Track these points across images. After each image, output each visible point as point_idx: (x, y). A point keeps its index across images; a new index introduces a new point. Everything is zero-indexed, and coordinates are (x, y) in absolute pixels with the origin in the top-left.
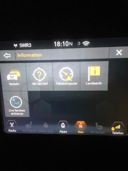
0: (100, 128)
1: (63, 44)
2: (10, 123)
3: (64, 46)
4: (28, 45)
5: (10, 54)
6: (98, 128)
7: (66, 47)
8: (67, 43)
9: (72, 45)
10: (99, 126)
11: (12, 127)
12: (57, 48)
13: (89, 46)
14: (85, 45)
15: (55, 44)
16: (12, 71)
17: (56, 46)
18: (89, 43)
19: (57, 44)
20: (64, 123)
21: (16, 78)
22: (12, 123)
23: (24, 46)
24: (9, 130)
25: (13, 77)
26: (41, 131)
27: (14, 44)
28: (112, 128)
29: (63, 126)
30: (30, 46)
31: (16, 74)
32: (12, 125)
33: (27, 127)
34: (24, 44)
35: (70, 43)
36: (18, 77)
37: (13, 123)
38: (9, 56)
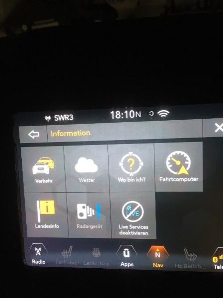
0: (192, 258)
1: (125, 114)
2: (36, 249)
3: (127, 117)
4: (67, 118)
5: (38, 133)
6: (189, 257)
7: (130, 120)
8: (132, 113)
9: (140, 116)
10: (190, 254)
11: (38, 255)
12: (116, 121)
13: (168, 118)
14: (162, 116)
15: (112, 114)
16: (42, 159)
17: (113, 118)
18: (168, 112)
19: (115, 114)
20: (127, 250)
21: (46, 171)
22: (38, 248)
23: (62, 119)
24: (33, 261)
25: (43, 169)
26: (88, 264)
27: (46, 117)
28: (214, 258)
29: (126, 254)
30: (71, 118)
31: (47, 164)
32: (38, 251)
33: (65, 256)
34: (62, 116)
35: (136, 112)
36: (50, 169)
37: (40, 249)
38: (37, 134)
